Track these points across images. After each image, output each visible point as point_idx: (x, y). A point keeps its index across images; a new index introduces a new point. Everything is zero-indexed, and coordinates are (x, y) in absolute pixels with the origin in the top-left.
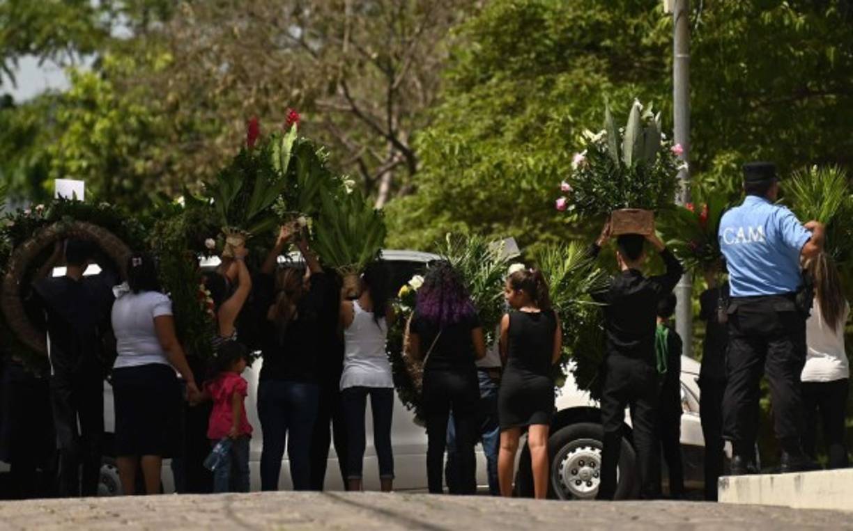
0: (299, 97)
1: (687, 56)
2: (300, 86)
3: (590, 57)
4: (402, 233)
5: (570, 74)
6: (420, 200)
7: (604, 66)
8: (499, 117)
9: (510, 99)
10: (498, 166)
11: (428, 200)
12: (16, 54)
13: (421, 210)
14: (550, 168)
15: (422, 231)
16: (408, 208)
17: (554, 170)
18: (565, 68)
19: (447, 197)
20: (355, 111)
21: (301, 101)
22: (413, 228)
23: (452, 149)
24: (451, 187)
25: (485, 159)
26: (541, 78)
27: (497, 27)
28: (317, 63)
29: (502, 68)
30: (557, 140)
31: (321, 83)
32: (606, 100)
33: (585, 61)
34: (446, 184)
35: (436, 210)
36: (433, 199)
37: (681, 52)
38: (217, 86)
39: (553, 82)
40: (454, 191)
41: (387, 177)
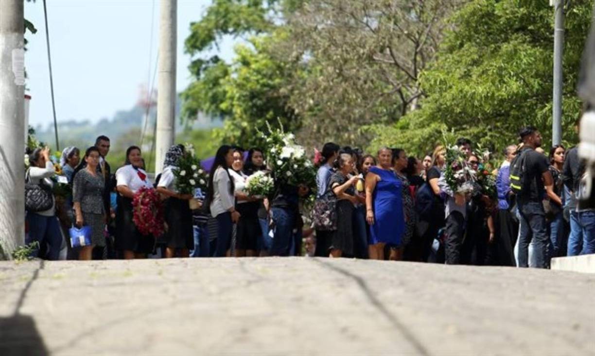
0: (363, 54)
1: (562, 30)
2: (364, 47)
3: (520, 34)
4: (413, 130)
5: (509, 43)
6: (424, 112)
7: (528, 39)
8: (470, 68)
9: (476, 57)
10: (461, 91)
11: (428, 112)
12: (222, 33)
13: (424, 117)
14: (491, 93)
15: (424, 129)
16: (417, 116)
17: (493, 94)
18: (506, 40)
19: (439, 110)
20: (396, 64)
21: (365, 56)
22: (419, 128)
23: (435, 81)
24: (441, 105)
25: (454, 87)
26: (493, 46)
27: (469, 17)
28: (375, 36)
29: (470, 41)
30: (496, 78)
31: (376, 47)
32: (522, 57)
33: (517, 36)
34: (438, 103)
35: (433, 118)
36: (431, 111)
37: (558, 28)
38: (320, 49)
39: (500, 47)
40: (443, 107)
41: (415, 101)
